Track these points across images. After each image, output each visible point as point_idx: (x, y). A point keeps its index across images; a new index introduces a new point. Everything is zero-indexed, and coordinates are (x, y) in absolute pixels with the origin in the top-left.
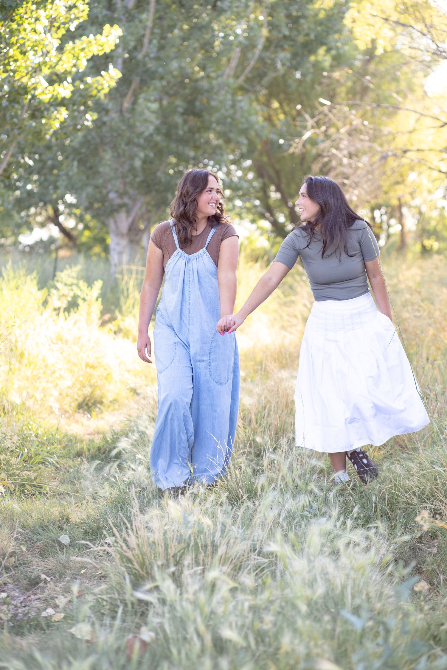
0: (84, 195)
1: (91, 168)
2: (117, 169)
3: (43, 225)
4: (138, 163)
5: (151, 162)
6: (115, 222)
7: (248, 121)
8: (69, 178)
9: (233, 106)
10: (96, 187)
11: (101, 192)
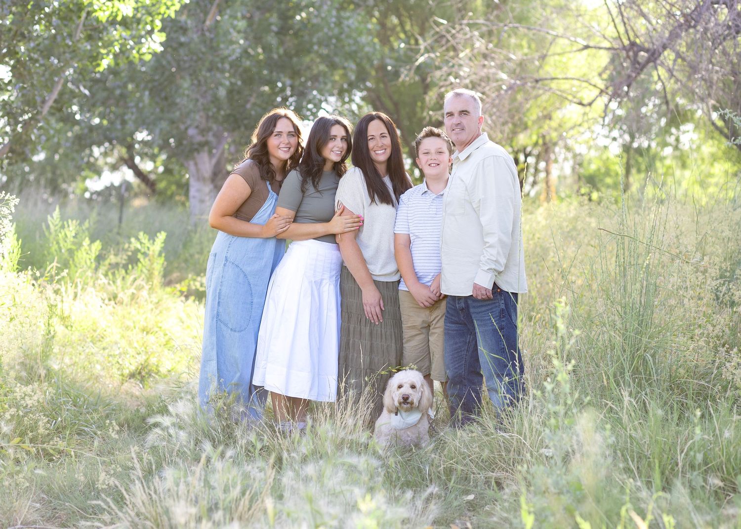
0: (157, 131)
1: (166, 98)
2: (197, 100)
3: (114, 168)
4: (222, 92)
5: (239, 92)
6: (196, 164)
7: (356, 42)
8: (140, 111)
9: (339, 24)
10: (172, 122)
11: (178, 128)
